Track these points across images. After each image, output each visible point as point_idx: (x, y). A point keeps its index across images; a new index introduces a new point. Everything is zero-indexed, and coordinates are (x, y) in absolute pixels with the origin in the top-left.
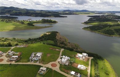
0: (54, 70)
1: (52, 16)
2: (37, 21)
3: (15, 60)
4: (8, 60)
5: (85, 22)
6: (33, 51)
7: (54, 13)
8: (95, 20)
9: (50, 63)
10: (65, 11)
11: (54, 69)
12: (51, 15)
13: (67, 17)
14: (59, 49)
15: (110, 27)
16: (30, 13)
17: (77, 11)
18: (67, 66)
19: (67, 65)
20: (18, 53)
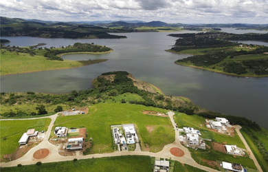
0: (185, 164)
1: (90, 36)
2: (63, 47)
3: (79, 150)
4: (62, 149)
5: (173, 49)
6: (110, 124)
7: (92, 30)
8: (191, 42)
9: (166, 147)
10: (114, 24)
11: (182, 160)
12: (90, 34)
13: (125, 37)
14: (164, 112)
15: (232, 57)
16: (35, 29)
17: (141, 24)
18: (203, 150)
19: (205, 148)
20: (77, 131)
